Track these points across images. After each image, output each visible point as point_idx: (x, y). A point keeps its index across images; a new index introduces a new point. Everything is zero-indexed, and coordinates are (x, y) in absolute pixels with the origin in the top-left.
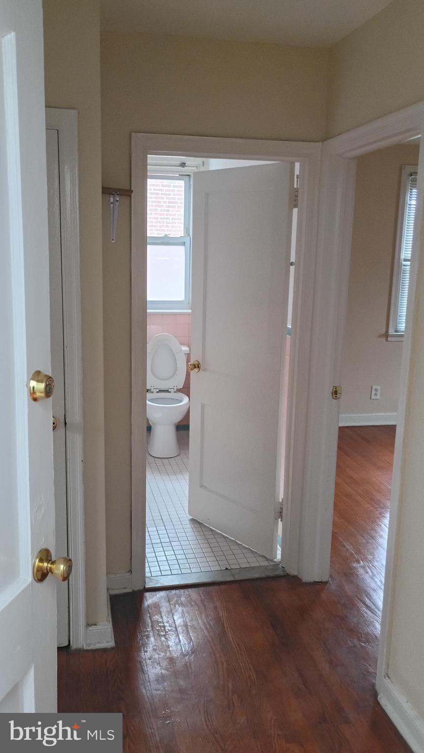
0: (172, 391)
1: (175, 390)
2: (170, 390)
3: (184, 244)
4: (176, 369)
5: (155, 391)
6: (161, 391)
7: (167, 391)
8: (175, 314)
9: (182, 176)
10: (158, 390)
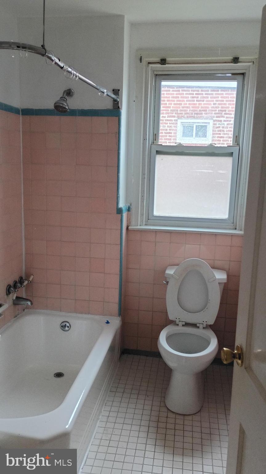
0: (201, 326)
1: (205, 326)
2: (198, 325)
3: (231, 154)
4: (207, 302)
5: (180, 324)
6: (187, 324)
7: (194, 325)
8: (216, 235)
9: (235, 75)
10: (184, 323)
